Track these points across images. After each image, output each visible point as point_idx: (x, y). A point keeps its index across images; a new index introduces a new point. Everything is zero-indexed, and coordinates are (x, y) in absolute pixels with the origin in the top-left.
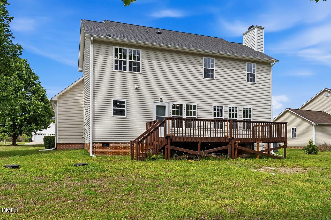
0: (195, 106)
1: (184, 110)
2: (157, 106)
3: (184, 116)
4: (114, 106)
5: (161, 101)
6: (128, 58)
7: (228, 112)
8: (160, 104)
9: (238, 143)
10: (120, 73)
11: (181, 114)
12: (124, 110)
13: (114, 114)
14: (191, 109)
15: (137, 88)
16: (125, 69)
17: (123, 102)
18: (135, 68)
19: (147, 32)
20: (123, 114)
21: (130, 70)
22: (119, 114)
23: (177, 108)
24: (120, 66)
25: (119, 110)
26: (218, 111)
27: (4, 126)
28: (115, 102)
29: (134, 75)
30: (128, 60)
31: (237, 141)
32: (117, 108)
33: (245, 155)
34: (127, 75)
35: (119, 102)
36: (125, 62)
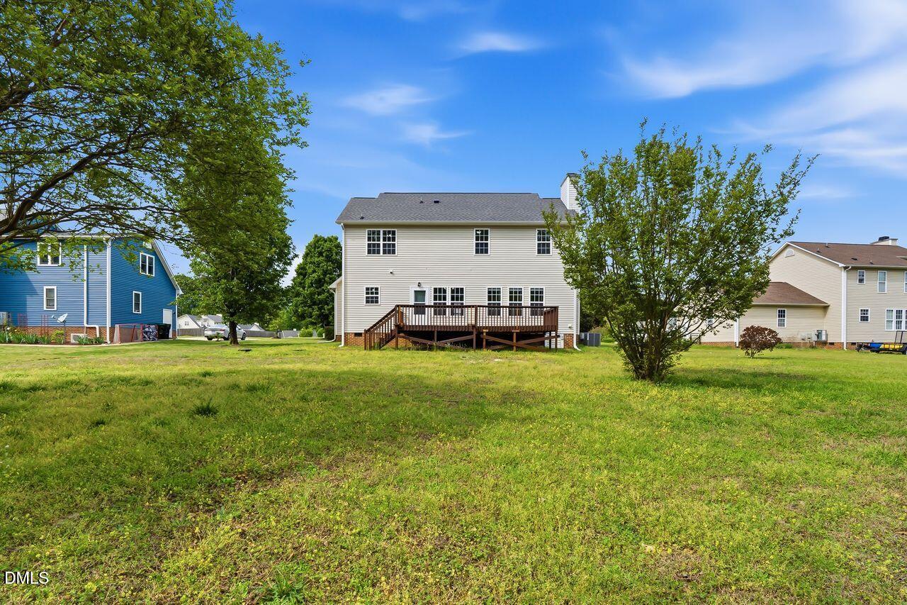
0: (462, 289)
1: (449, 295)
2: (415, 291)
3: (449, 302)
4: (367, 293)
5: (419, 285)
6: (381, 239)
7: (508, 295)
8: (418, 289)
9: (487, 333)
10: (374, 257)
11: (445, 299)
12: (377, 298)
13: (367, 302)
14: (458, 293)
15: (391, 273)
16: (379, 253)
17: (377, 289)
18: (390, 250)
19: (422, 202)
20: (377, 302)
21: (384, 253)
22: (372, 302)
23: (439, 293)
24: (373, 250)
25: (372, 298)
26: (494, 294)
27: (311, 317)
28: (367, 289)
29: (389, 257)
30: (381, 242)
31: (484, 330)
32: (370, 295)
33: (498, 347)
34: (381, 258)
35: (372, 289)
36: (379, 245)
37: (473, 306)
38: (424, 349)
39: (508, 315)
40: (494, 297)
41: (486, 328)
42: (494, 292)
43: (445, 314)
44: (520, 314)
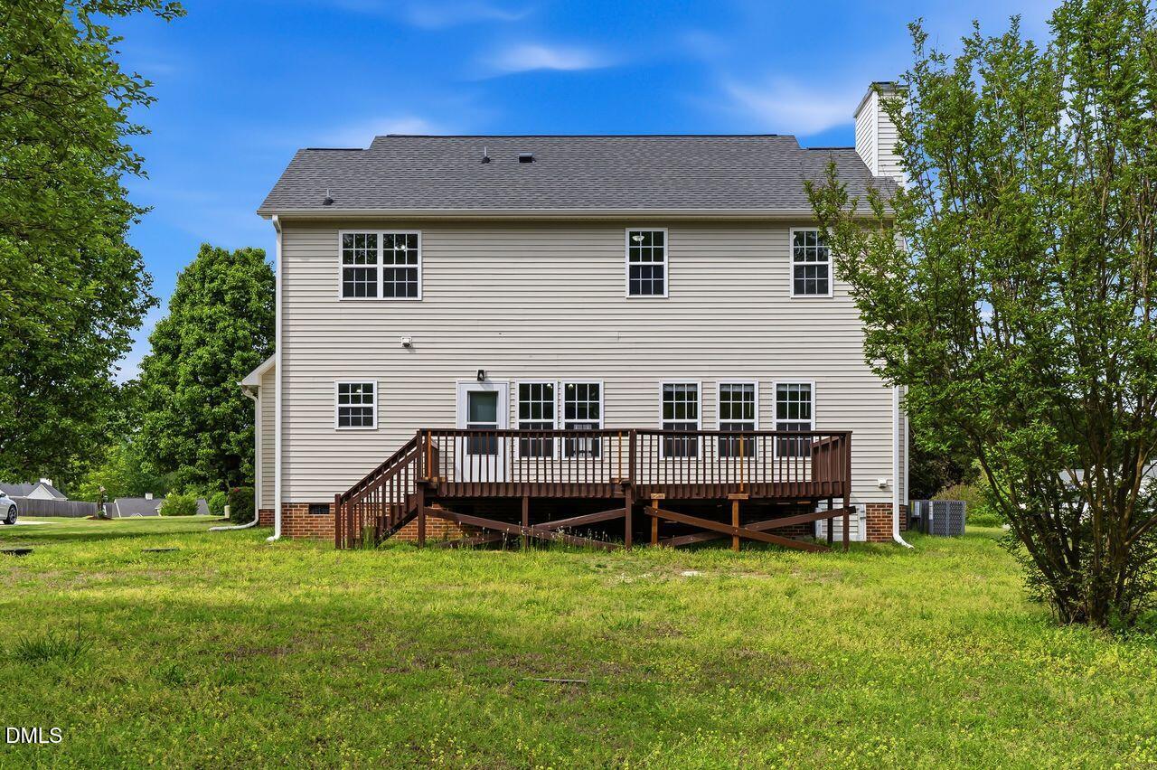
0: (595, 388)
1: (559, 402)
2: (472, 395)
3: (559, 421)
4: (343, 399)
5: (481, 376)
6: (380, 258)
7: (718, 402)
8: (479, 388)
9: (660, 501)
10: (359, 305)
11: (549, 414)
12: (370, 411)
13: (343, 422)
14: (584, 398)
15: (407, 346)
16: (373, 292)
17: (368, 388)
18: (404, 285)
19: (487, 160)
20: (369, 422)
21: (388, 292)
22: (356, 422)
23: (534, 397)
24: (357, 285)
25: (356, 411)
26: (679, 401)
27: (192, 462)
28: (343, 388)
29: (400, 305)
30: (380, 266)
31: (655, 496)
32: (350, 405)
33: (692, 539)
34: (380, 310)
35: (355, 387)
36: (373, 273)
37: (625, 433)
38: (495, 546)
39: (716, 455)
40: (680, 406)
41: (659, 488)
42: (680, 395)
43: (549, 452)
44: (750, 452)
